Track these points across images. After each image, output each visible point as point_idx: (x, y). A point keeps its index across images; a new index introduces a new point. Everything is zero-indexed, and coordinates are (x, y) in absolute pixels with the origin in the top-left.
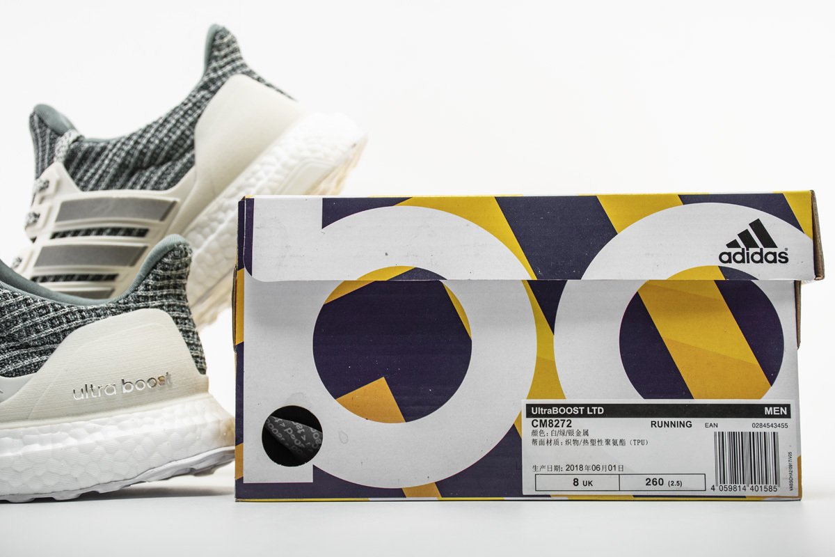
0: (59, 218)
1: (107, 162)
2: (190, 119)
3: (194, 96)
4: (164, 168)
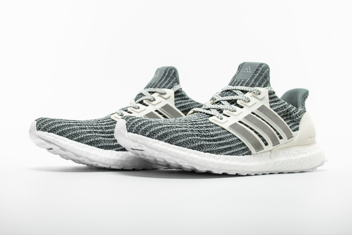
0: (163, 108)
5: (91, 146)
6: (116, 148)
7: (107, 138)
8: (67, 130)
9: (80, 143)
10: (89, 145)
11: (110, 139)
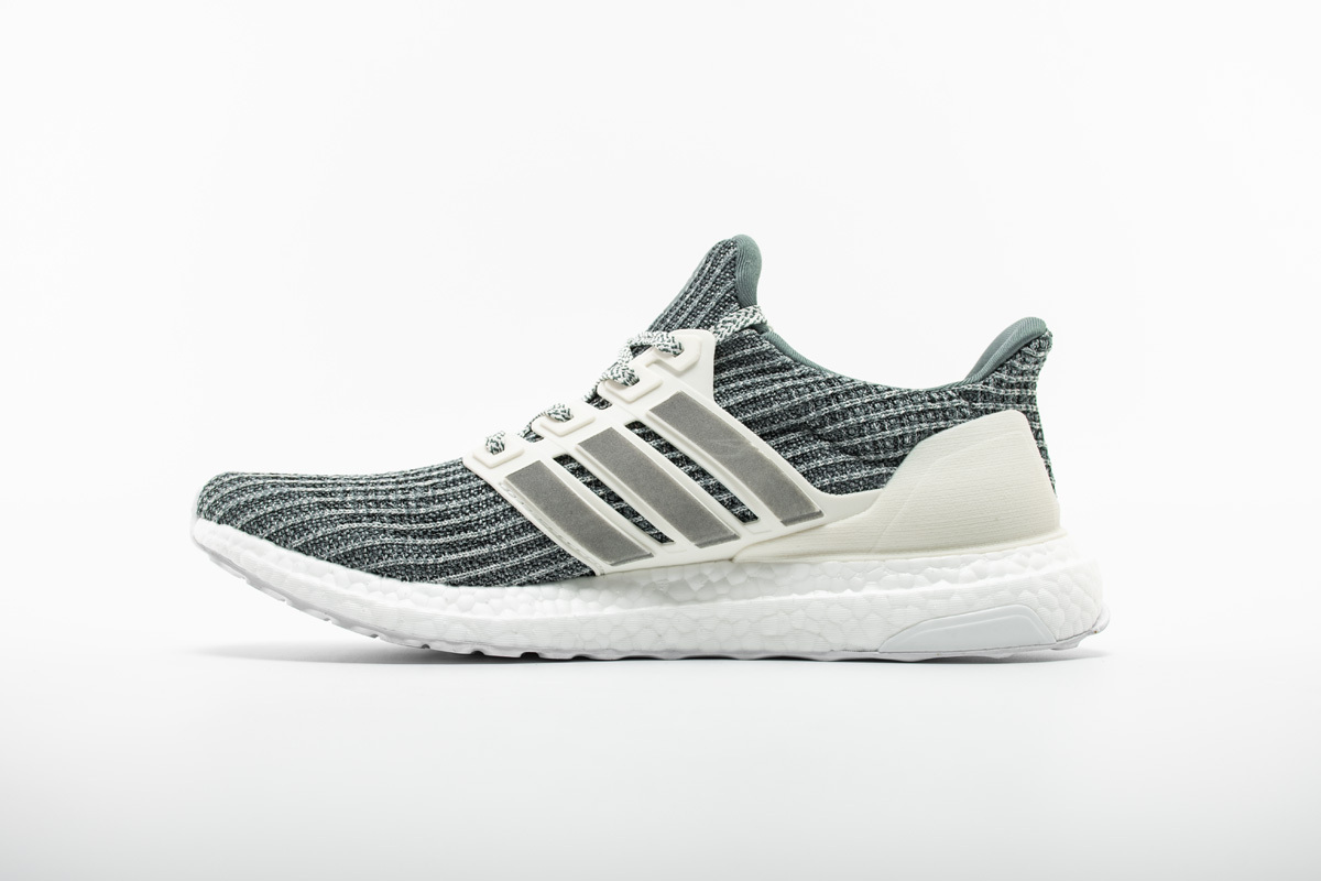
0: (660, 408)
1: (777, 386)
2: (925, 426)
3: (951, 398)
4: (842, 458)
5: (352, 567)
6: (448, 574)
7: (415, 537)
8: (273, 512)
9: (311, 560)
10: (343, 564)
11: (427, 541)
